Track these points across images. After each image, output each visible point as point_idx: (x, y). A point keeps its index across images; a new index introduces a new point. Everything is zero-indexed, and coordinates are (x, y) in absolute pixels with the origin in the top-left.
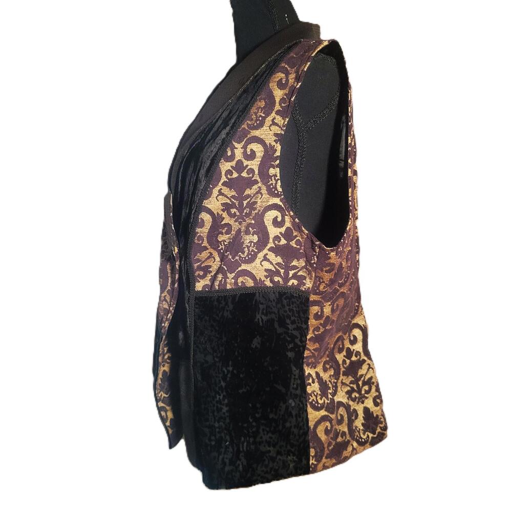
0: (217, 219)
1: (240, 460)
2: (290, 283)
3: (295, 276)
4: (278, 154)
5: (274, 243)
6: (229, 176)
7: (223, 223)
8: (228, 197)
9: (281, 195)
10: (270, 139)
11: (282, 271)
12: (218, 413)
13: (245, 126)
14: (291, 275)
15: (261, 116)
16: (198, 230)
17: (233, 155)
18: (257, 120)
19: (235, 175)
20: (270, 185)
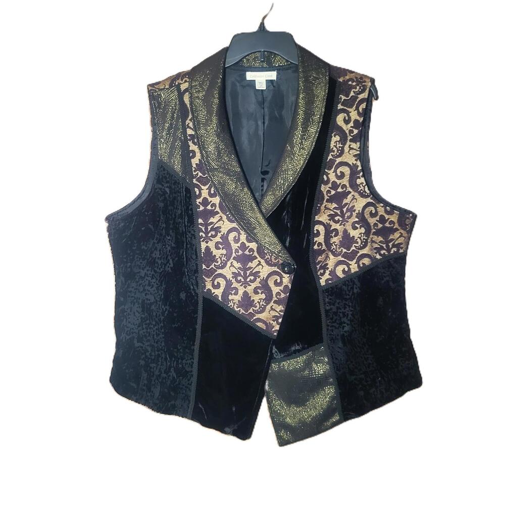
0: (327, 227)
1: (392, 386)
2: (392, 252)
3: (394, 246)
4: (360, 168)
5: (375, 229)
6: (329, 195)
7: (331, 229)
8: (331, 210)
9: (370, 196)
10: (352, 160)
11: (384, 246)
12: (366, 361)
13: (330, 157)
14: (391, 246)
15: (340, 147)
16: (316, 239)
17: (328, 179)
18: (338, 151)
19: (333, 192)
20: (360, 191)
